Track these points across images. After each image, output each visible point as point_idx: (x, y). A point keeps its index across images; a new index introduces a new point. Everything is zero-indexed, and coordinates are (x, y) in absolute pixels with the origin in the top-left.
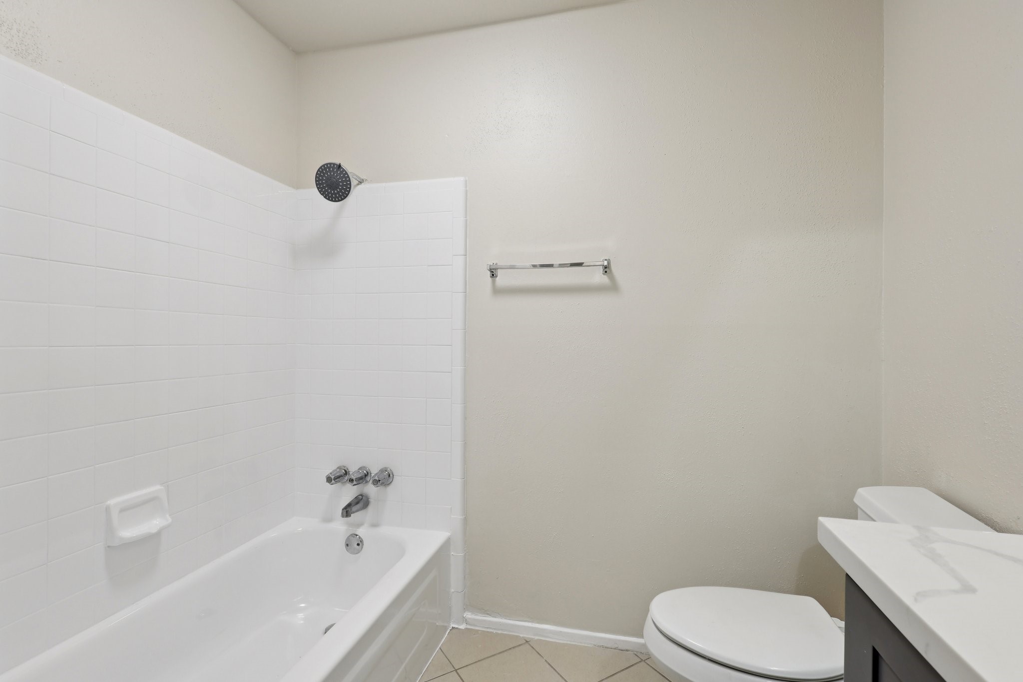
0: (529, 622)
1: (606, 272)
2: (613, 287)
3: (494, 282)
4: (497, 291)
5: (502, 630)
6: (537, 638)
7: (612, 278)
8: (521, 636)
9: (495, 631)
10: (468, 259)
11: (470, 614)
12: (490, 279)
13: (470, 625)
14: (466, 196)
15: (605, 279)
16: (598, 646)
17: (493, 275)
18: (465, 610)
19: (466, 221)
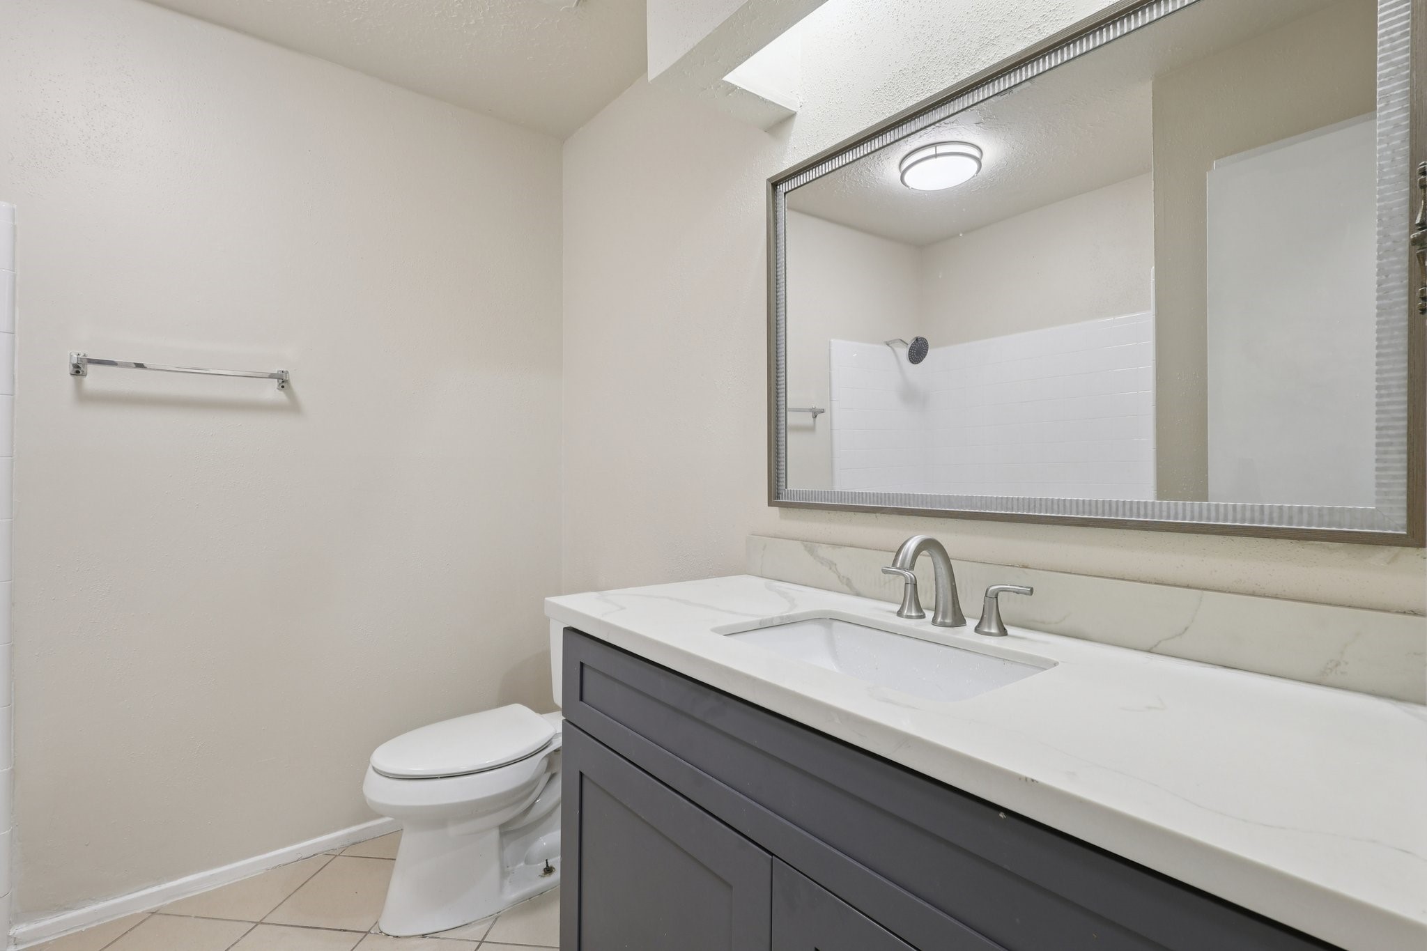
0: (154, 886)
1: (283, 387)
2: (293, 407)
3: (78, 386)
4: (84, 398)
5: (98, 920)
6: (168, 902)
7: (292, 396)
8: (141, 911)
9: (83, 929)
10: (17, 341)
11: (24, 925)
12: (70, 380)
13: (22, 943)
14: (15, 236)
15: (281, 396)
16: (273, 868)
17: (78, 372)
18: (11, 924)
19: (14, 276)
